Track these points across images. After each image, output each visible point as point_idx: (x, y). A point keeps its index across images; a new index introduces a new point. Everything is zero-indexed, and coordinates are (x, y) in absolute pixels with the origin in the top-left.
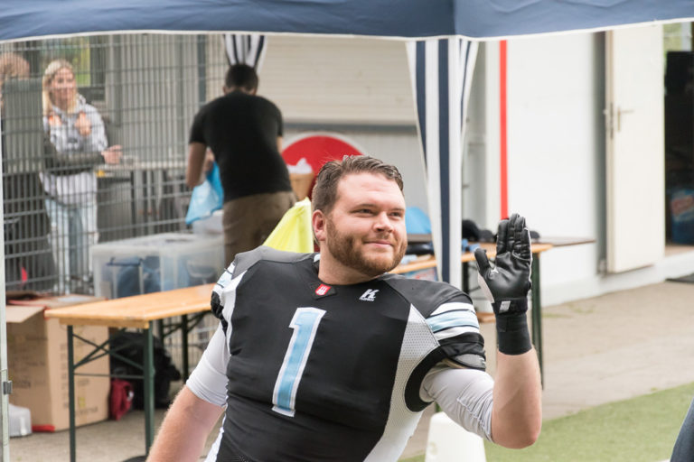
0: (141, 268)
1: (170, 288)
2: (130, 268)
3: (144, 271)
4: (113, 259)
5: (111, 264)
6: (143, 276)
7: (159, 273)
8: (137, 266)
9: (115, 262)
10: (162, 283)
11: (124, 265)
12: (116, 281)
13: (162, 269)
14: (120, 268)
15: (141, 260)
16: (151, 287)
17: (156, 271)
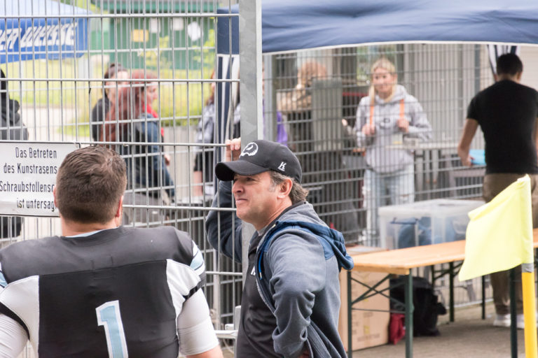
0: (416, 226)
1: (439, 241)
2: (409, 226)
3: (419, 228)
4: (395, 219)
5: (393, 223)
6: (418, 233)
7: (430, 231)
8: (413, 224)
9: (396, 221)
10: (433, 238)
11: (405, 224)
12: (397, 236)
13: (433, 227)
14: (400, 226)
15: (417, 220)
16: (424, 241)
17: (429, 228)
